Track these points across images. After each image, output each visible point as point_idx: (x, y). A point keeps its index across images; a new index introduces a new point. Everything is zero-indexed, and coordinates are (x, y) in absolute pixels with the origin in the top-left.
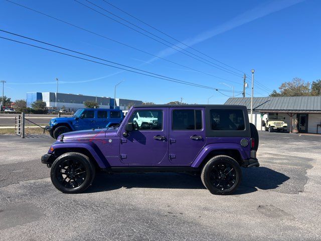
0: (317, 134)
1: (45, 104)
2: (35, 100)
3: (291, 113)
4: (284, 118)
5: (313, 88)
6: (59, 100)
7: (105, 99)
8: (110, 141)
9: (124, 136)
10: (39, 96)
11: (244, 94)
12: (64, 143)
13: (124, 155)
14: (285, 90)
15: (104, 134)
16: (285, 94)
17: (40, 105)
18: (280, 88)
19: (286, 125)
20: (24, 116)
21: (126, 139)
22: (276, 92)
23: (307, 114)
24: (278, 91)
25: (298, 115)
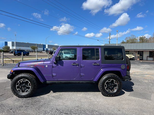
0: (147, 60)
1: (9, 47)
2: (4, 45)
3: (136, 51)
4: (133, 53)
5: (140, 40)
6: (17, 46)
7: (40, 45)
8: (47, 66)
9: (55, 63)
10: (6, 43)
11: (109, 42)
12: (20, 67)
13: (54, 74)
14: (127, 40)
15: (43, 63)
16: (128, 42)
17: (7, 48)
18: (125, 39)
19: (134, 57)
20: (3, 54)
21: (55, 65)
22: (124, 41)
23: (143, 52)
24: (125, 41)
25: (139, 52)
